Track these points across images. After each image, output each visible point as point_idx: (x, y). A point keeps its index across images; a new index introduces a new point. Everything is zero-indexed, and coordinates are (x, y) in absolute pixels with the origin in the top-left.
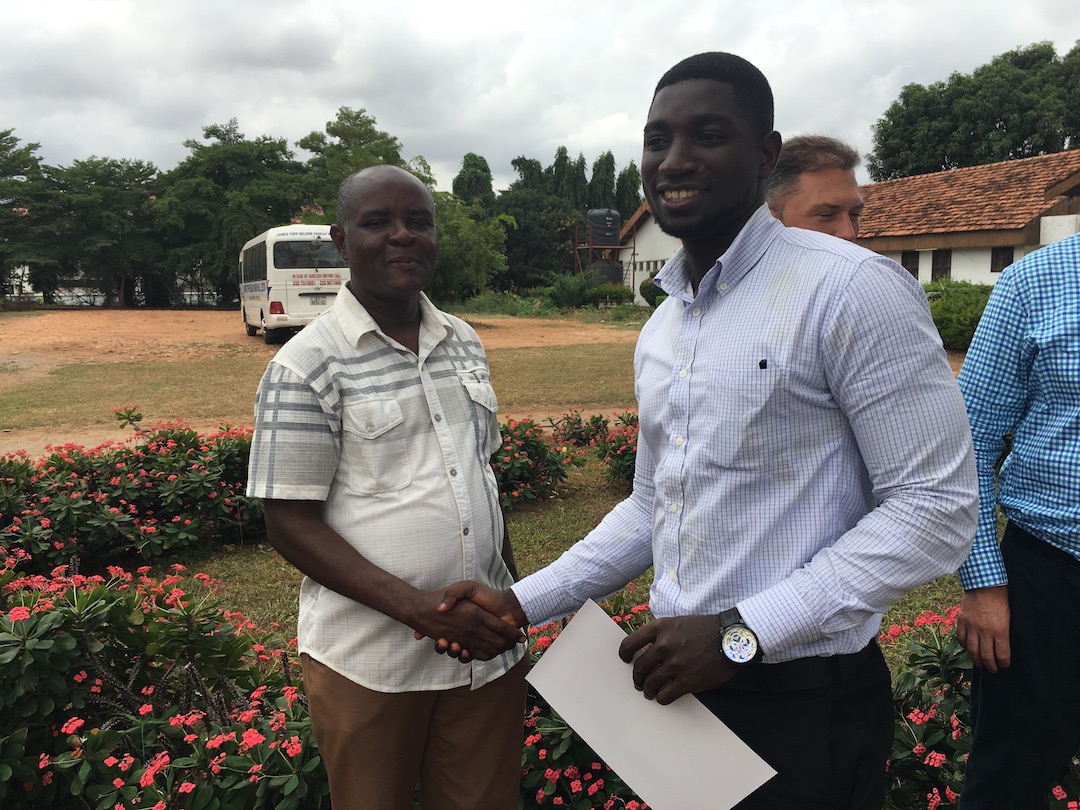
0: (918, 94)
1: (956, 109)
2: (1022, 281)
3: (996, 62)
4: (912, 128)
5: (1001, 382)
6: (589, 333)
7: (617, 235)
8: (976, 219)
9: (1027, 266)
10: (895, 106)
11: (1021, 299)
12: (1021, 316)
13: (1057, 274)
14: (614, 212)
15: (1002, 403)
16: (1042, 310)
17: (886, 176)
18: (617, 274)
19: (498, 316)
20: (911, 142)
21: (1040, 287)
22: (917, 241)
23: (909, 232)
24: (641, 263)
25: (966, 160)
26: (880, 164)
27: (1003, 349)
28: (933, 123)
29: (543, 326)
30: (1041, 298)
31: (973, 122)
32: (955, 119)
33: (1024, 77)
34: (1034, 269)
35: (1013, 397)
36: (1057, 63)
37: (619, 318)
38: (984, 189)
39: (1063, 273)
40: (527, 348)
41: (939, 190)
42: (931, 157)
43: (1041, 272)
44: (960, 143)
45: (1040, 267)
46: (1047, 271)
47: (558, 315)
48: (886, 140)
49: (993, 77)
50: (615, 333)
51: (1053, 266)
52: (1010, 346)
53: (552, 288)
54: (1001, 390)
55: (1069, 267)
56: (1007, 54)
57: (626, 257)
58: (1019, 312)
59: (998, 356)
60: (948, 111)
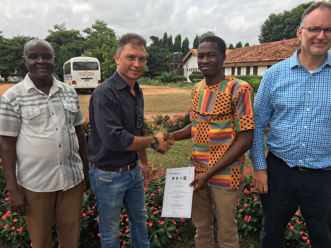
0: (274, 17)
1: (285, 21)
2: (270, 74)
3: (298, 7)
4: (272, 27)
5: (264, 106)
6: (171, 91)
7: (182, 60)
8: (290, 55)
9: (271, 69)
10: (267, 20)
11: (269, 80)
12: (269, 85)
13: (280, 71)
14: (181, 53)
15: (264, 112)
16: (275, 83)
17: (264, 42)
18: (182, 72)
19: (145, 85)
20: (272, 32)
21: (275, 75)
22: (272, 62)
23: (269, 60)
25: (288, 37)
26: (262, 38)
27: (264, 96)
28: (278, 26)
29: (158, 88)
30: (275, 79)
31: (290, 25)
32: (285, 25)
34: (273, 70)
35: (267, 111)
37: (181, 86)
38: (293, 46)
39: (282, 71)
41: (279, 47)
42: (277, 36)
43: (275, 71)
44: (287, 32)
45: (275, 70)
46: (277, 71)
47: (163, 85)
48: (264, 31)
50: (179, 91)
51: (279, 69)
52: (266, 95)
53: (162, 77)
54: (264, 109)
55: (283, 69)
56: (301, 4)
57: (185, 67)
58: (269, 84)
59: (263, 98)
60: (283, 22)
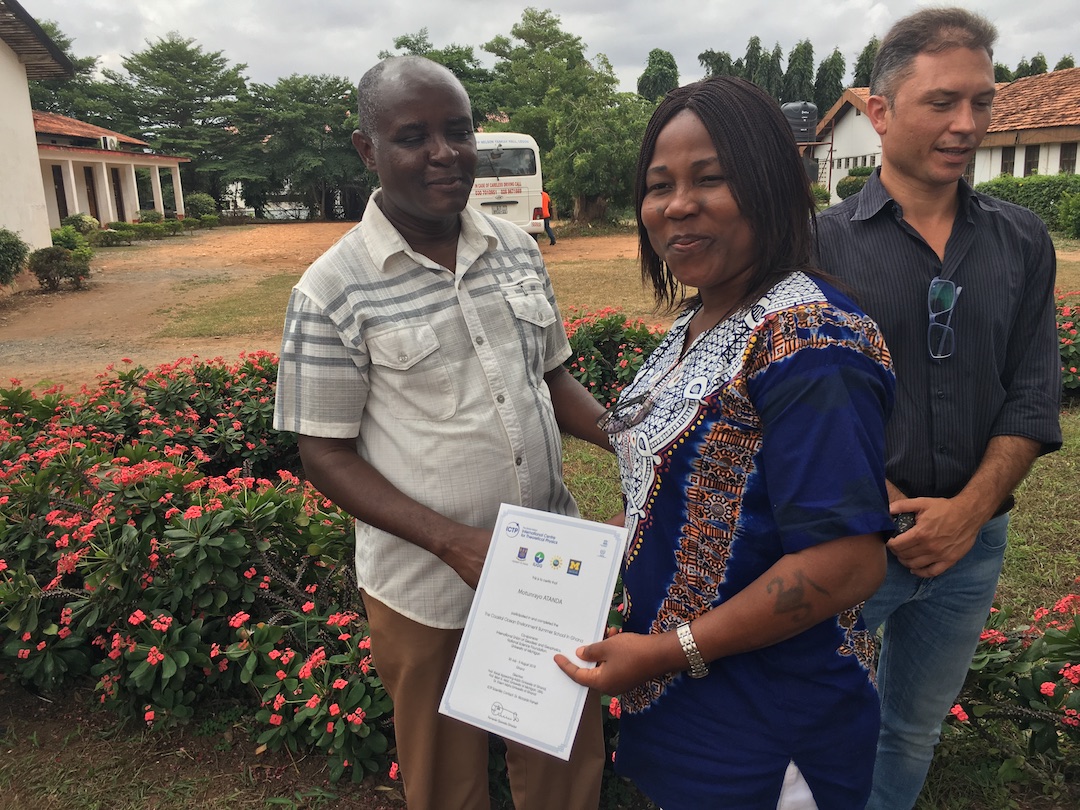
7: (813, 130)
14: (810, 105)
24: (840, 160)
57: (822, 154)
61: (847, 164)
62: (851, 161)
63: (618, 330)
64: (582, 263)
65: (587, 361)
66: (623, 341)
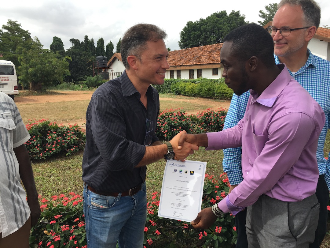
0: (191, 24)
1: (202, 29)
3: (212, 16)
4: (190, 34)
7: (106, 64)
8: (208, 60)
10: (185, 27)
14: (105, 57)
17: (184, 48)
18: (107, 76)
19: (68, 90)
20: (190, 38)
22: (193, 66)
23: (191, 64)
24: (115, 73)
25: (205, 43)
26: (182, 44)
28: (196, 32)
29: (83, 94)
31: (206, 33)
32: (201, 32)
33: (219, 20)
36: (227, 17)
38: (210, 52)
40: (78, 101)
41: (198, 52)
42: (195, 42)
47: (89, 89)
48: (183, 37)
49: (211, 20)
53: (86, 81)
56: (215, 13)
57: (110, 71)
60: (200, 29)
61: (117, 75)
62: (118, 73)
63: (47, 126)
64: (33, 104)
65: (36, 138)
66: (49, 130)
